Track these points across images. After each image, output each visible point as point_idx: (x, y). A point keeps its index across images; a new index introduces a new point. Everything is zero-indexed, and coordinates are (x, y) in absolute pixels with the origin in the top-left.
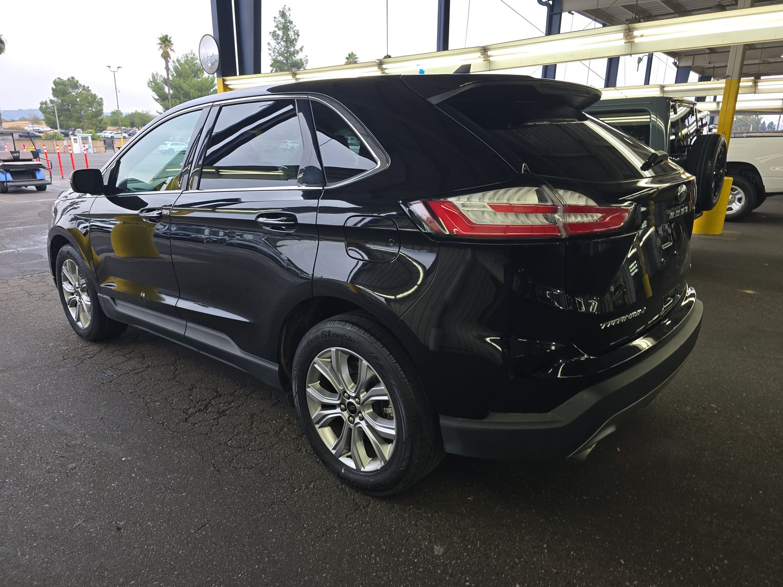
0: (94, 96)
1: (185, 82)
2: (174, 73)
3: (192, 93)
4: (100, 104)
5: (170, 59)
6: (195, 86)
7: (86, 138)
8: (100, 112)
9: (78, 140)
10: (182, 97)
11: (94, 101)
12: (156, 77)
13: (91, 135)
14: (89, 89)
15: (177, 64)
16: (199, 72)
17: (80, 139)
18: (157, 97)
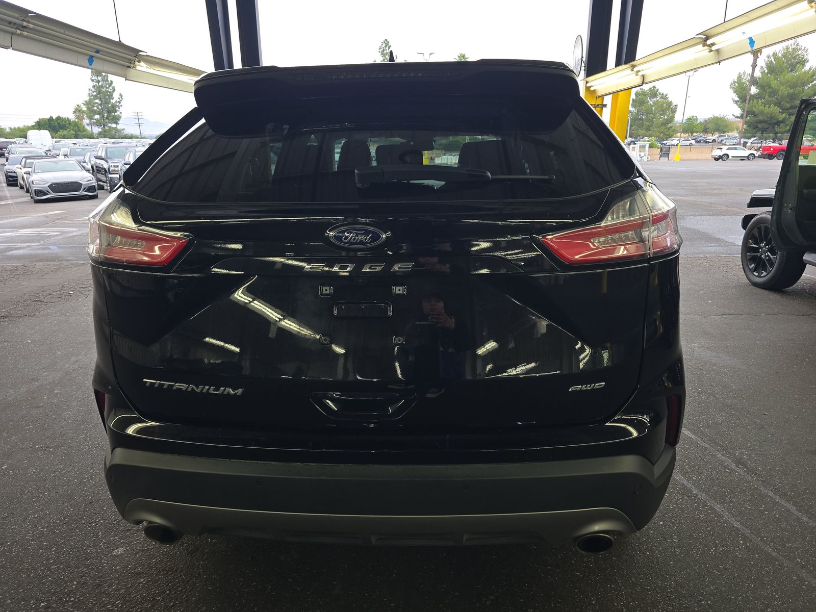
0: (671, 103)
1: (776, 79)
2: (765, 69)
3: (782, 90)
4: (674, 111)
5: (760, 54)
6: (788, 81)
7: (644, 146)
8: (671, 119)
9: (636, 149)
10: (767, 96)
11: (669, 108)
12: (742, 77)
13: (650, 142)
14: (667, 96)
15: (772, 59)
16: (798, 65)
17: (638, 147)
18: (737, 99)
